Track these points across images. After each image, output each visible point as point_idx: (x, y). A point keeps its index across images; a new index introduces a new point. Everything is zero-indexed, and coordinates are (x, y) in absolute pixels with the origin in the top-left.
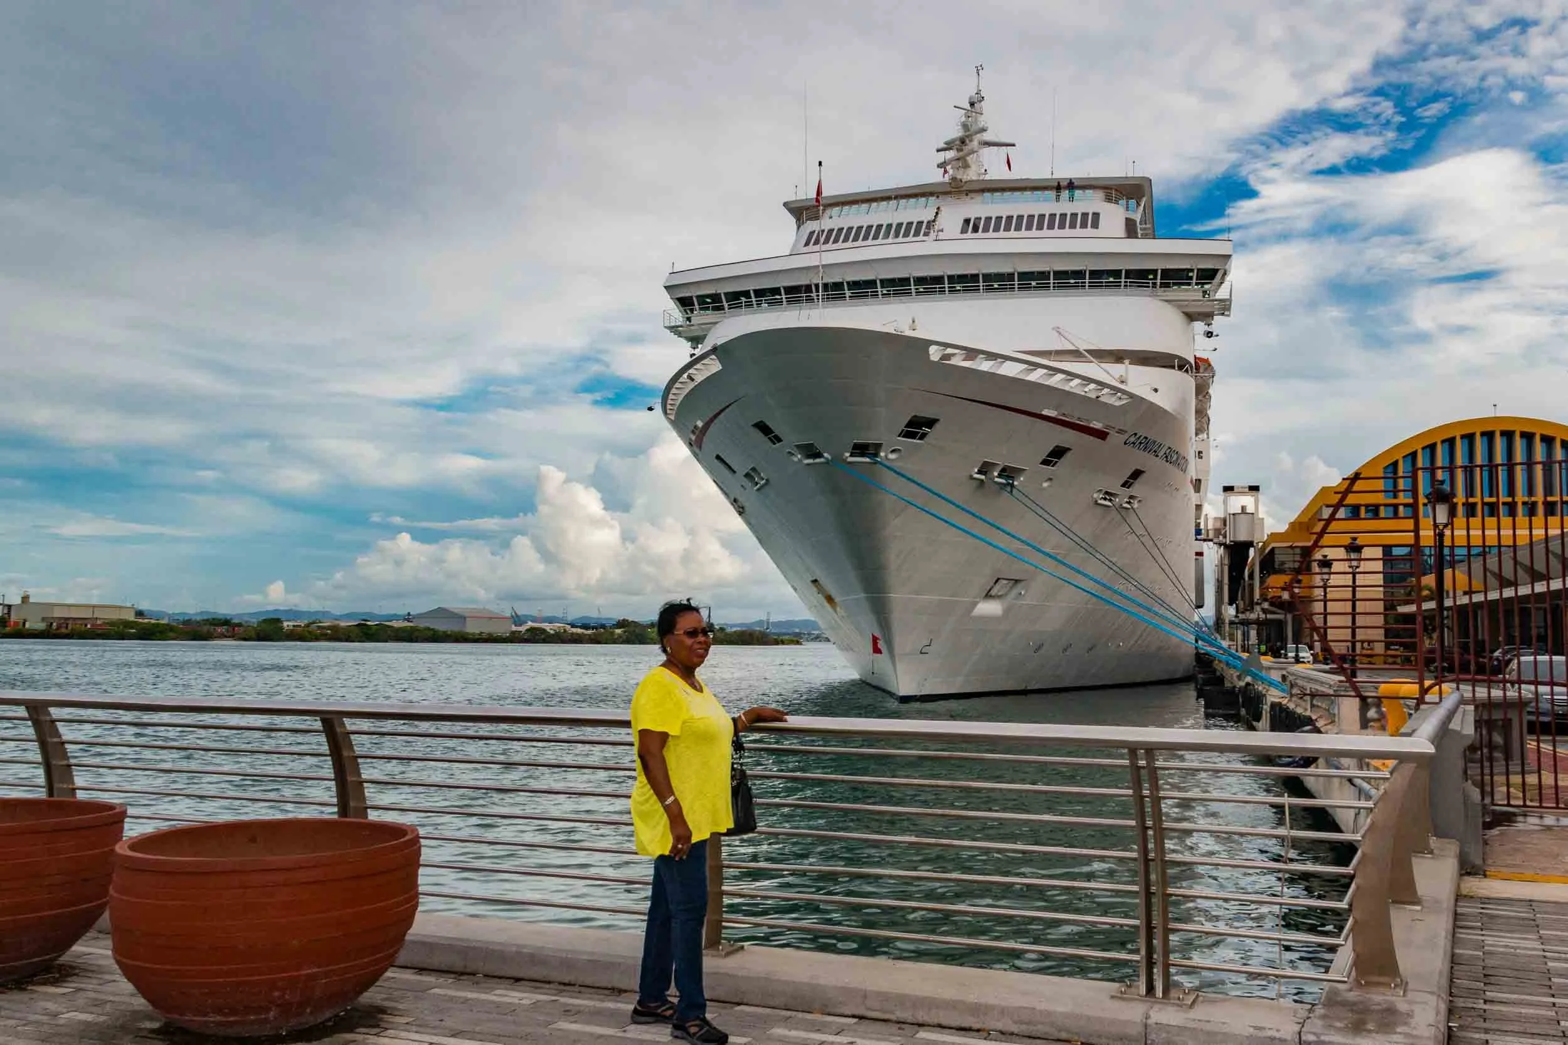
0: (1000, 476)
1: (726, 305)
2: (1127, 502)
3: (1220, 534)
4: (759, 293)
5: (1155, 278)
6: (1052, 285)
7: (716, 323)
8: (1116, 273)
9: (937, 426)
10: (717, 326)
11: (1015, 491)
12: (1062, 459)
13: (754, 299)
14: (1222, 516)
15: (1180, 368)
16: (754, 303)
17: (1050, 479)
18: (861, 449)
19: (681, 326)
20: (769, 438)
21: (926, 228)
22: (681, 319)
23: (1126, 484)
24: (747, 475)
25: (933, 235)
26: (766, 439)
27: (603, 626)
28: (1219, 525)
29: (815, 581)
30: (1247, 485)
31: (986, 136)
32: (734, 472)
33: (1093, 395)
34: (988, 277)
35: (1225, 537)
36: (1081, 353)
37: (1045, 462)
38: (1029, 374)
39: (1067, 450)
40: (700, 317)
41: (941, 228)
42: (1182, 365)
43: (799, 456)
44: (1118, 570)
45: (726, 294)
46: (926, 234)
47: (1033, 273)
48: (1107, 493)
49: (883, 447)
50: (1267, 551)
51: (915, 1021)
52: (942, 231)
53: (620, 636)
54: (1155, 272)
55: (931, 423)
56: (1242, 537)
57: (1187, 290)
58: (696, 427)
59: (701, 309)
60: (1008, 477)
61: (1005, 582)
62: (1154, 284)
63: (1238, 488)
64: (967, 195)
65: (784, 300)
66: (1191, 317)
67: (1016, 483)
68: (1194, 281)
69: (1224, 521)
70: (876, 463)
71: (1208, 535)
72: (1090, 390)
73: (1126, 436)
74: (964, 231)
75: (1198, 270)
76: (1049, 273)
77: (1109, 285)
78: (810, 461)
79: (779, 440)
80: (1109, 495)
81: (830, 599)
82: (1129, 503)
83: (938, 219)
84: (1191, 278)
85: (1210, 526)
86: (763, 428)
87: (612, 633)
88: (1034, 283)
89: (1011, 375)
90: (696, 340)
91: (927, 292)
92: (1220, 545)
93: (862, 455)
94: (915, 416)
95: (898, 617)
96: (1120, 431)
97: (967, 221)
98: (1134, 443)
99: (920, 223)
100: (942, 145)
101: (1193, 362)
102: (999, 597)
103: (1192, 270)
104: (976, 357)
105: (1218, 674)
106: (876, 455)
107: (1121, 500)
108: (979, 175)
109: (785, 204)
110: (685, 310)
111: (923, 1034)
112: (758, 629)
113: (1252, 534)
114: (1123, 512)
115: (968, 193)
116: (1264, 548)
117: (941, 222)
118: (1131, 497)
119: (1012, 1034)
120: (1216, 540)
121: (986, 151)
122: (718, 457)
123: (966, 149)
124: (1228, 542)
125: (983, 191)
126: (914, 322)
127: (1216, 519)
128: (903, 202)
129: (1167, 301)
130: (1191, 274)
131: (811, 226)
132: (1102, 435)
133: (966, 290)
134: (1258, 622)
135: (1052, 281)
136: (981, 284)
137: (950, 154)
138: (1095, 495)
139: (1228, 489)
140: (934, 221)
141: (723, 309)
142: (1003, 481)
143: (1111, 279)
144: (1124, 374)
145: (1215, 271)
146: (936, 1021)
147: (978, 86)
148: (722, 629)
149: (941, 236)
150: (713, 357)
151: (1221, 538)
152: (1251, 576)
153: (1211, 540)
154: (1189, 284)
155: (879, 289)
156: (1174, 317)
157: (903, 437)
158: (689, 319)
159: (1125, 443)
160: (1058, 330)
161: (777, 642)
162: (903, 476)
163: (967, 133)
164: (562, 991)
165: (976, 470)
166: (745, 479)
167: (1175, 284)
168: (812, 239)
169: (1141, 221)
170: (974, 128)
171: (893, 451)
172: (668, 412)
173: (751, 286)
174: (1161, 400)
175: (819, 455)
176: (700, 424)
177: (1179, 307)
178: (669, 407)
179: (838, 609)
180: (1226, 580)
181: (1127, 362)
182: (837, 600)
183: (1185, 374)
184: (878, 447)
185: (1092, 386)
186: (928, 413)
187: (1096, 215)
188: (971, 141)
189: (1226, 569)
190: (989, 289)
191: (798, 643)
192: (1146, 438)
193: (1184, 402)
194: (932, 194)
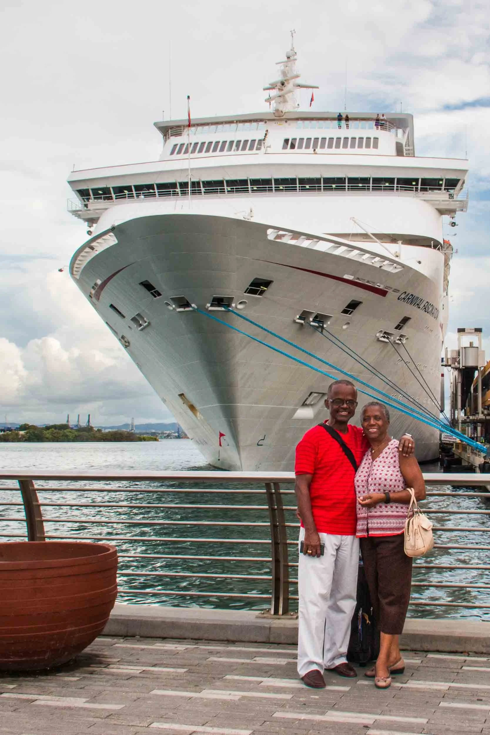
0: (314, 321)
1: (114, 196)
2: (398, 340)
3: (456, 361)
4: (139, 188)
5: (417, 184)
6: (347, 188)
7: (106, 209)
8: (391, 181)
9: (272, 286)
10: (108, 210)
11: (324, 331)
12: (356, 310)
13: (134, 192)
14: (457, 349)
15: (435, 247)
16: (135, 195)
17: (348, 323)
18: (218, 301)
19: (81, 211)
20: (152, 293)
21: (258, 144)
22: (80, 206)
23: (398, 327)
24: (134, 320)
25: (263, 149)
26: (148, 293)
27: (9, 429)
28: (455, 355)
29: (182, 395)
30: (473, 328)
31: (299, 81)
32: (123, 317)
33: (378, 265)
34: (303, 181)
35: (459, 363)
36: (369, 236)
37: (345, 312)
38: (334, 251)
39: (360, 303)
40: (95, 204)
41: (269, 145)
42: (435, 245)
43: (174, 306)
44: (393, 385)
45: (113, 188)
46: (258, 149)
47: (334, 179)
48: (385, 333)
49: (234, 300)
50: (487, 373)
51: (422, 649)
52: (270, 147)
53: (23, 436)
54: (417, 180)
55: (267, 283)
56: (471, 363)
57: (439, 194)
58: (96, 284)
59: (95, 198)
60: (319, 322)
61: (316, 395)
62: (417, 189)
63: (468, 329)
64: (286, 122)
65: (157, 193)
66: (441, 212)
67: (325, 326)
68: (443, 187)
69: (459, 353)
70: (229, 311)
71: (448, 362)
72: (376, 262)
73: (398, 294)
74: (285, 147)
75: (446, 180)
76: (345, 179)
77: (386, 189)
78: (182, 309)
79: (159, 294)
80: (387, 334)
81: (192, 408)
82: (400, 340)
83: (266, 139)
84: (441, 185)
85: (449, 356)
86: (148, 286)
87: (17, 435)
88: (334, 186)
89: (323, 251)
90: (92, 221)
91: (259, 190)
92: (456, 369)
93: (219, 305)
94: (256, 279)
95: (242, 419)
96: (396, 291)
97: (287, 141)
98: (404, 299)
99: (253, 141)
100: (268, 86)
101: (442, 243)
102: (311, 405)
103: (442, 180)
104: (300, 237)
105: (456, 457)
106: (229, 305)
107: (395, 338)
108: (294, 108)
109: (155, 124)
110: (83, 199)
111: (431, 656)
112: (125, 430)
113: (477, 361)
114: (396, 346)
115: (287, 120)
116: (484, 371)
117: (268, 141)
118: (402, 336)
119: (482, 653)
120: (453, 366)
121: (299, 90)
122: (112, 306)
123: (286, 89)
124: (461, 367)
125: (297, 119)
126: (251, 211)
127: (452, 351)
128: (240, 125)
129: (425, 200)
130: (441, 182)
131: (174, 140)
132: (383, 293)
133: (287, 190)
134: (481, 421)
135: (347, 185)
136: (298, 186)
137: (274, 93)
138: (378, 335)
139: (461, 330)
140: (264, 140)
141: (112, 199)
142: (317, 324)
143: (387, 184)
144: (398, 251)
145: (458, 181)
146: (435, 649)
147: (292, 45)
148: (99, 431)
149: (269, 150)
150: (112, 234)
151: (456, 364)
152: (476, 390)
153: (450, 366)
154: (440, 189)
155: (225, 187)
156: (430, 212)
157: (248, 293)
158: (86, 206)
159: (399, 299)
160: (353, 219)
161: (140, 439)
162: (247, 320)
163: (286, 78)
164: (197, 643)
165: (298, 317)
166: (132, 322)
167: (430, 189)
168: (177, 149)
169: (406, 145)
170: (289, 76)
171: (241, 303)
172: (75, 273)
173: (132, 183)
174: (422, 269)
175: (188, 305)
176: (99, 282)
177: (433, 205)
178: (75, 269)
179: (198, 414)
180: (459, 393)
181: (400, 242)
182: (198, 407)
183: (438, 251)
184: (230, 300)
185: (377, 259)
186: (264, 276)
187: (376, 139)
188: (288, 83)
189: (459, 386)
190: (303, 189)
191: (156, 440)
192: (412, 295)
193: (437, 270)
194: (261, 120)
